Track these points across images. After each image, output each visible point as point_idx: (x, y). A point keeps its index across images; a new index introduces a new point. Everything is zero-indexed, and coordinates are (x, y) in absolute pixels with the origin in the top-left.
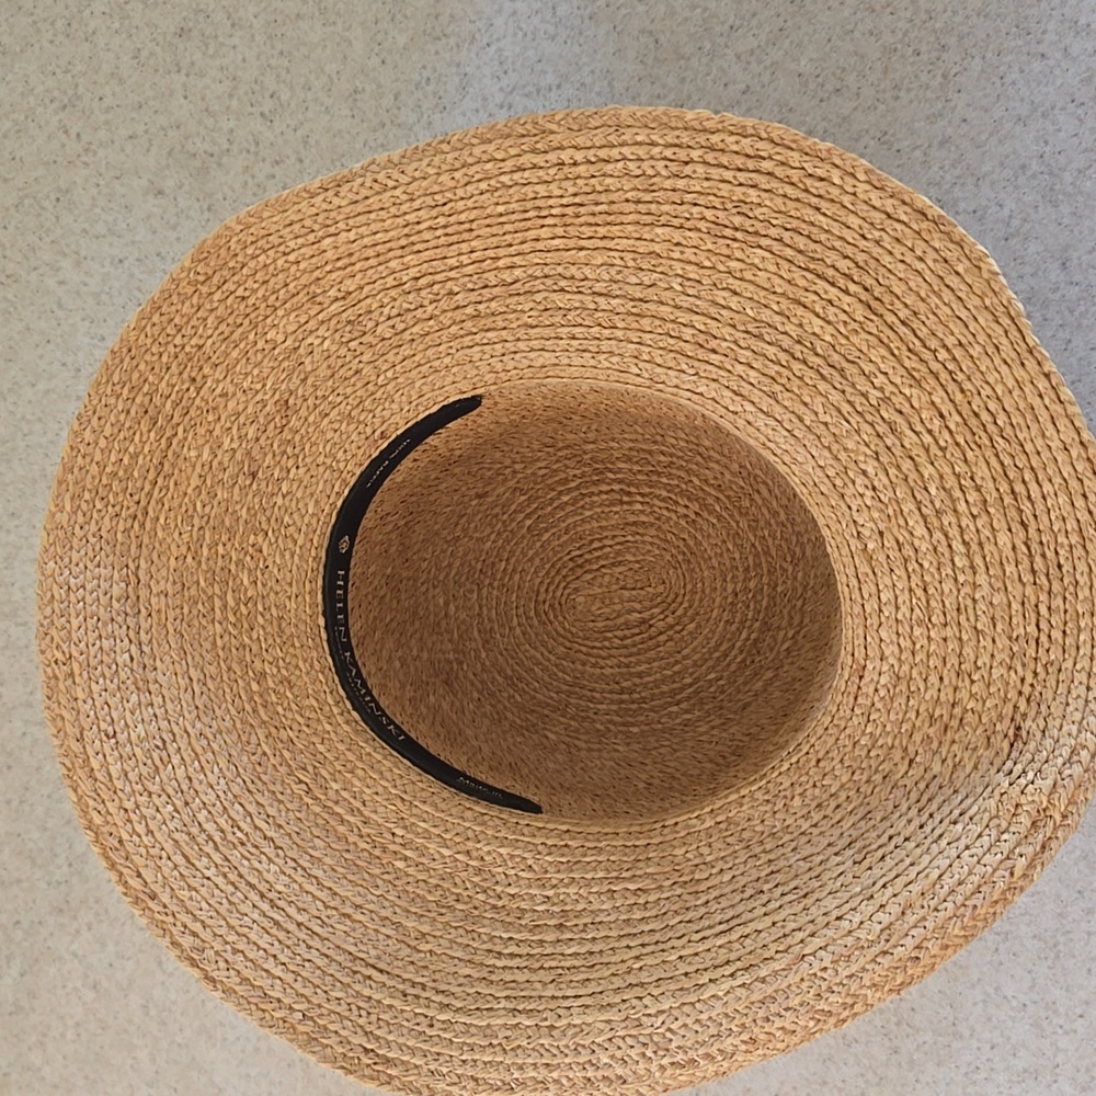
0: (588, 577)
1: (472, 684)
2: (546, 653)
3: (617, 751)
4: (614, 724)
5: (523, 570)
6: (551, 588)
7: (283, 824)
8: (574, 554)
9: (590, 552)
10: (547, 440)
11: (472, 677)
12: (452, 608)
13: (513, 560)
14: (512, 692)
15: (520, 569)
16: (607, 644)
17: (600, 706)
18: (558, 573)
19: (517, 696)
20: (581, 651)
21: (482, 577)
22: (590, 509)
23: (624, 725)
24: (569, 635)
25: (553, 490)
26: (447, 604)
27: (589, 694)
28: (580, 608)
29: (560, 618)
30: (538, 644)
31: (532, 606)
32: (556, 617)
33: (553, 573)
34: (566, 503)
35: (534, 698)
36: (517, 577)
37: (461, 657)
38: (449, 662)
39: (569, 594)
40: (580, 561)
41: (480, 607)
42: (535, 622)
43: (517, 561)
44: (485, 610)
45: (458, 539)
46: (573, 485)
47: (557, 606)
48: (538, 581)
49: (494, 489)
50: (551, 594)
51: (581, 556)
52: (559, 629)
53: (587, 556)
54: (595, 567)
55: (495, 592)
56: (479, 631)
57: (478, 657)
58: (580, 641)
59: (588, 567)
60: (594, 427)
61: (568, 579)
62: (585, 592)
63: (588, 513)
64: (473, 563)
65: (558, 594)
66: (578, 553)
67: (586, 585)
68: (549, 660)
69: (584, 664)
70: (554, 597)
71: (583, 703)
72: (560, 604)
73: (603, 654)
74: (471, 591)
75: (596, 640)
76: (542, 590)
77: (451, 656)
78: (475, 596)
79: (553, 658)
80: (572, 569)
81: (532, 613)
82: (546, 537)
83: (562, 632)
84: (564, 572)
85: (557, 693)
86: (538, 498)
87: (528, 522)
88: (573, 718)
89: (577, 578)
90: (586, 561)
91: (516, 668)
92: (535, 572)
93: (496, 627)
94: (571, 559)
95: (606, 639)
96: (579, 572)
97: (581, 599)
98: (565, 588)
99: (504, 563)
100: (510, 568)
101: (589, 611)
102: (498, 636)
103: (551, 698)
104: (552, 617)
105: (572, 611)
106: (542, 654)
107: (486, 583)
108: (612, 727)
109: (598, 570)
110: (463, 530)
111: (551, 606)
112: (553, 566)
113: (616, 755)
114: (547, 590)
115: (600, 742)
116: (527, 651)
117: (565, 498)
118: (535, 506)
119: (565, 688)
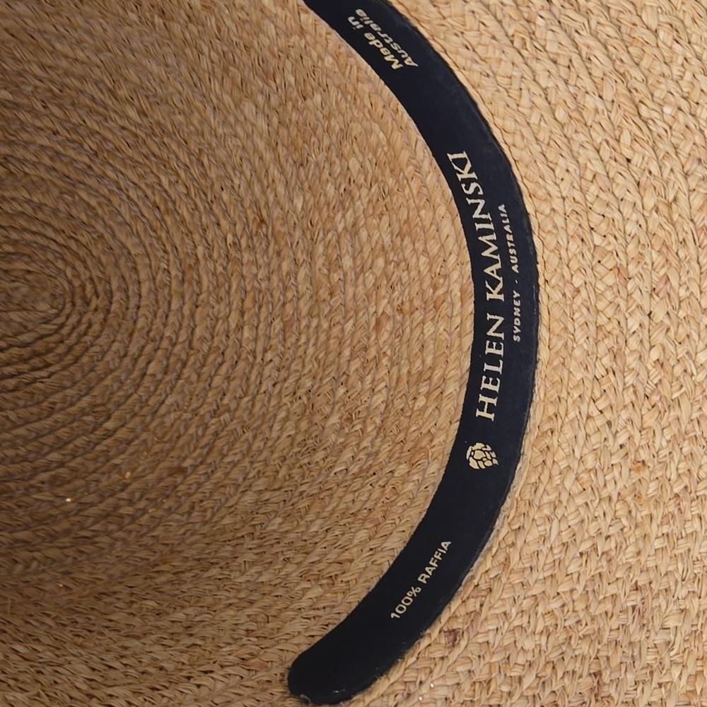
0: (25, 338)
1: (226, 212)
2: (107, 236)
3: (43, 67)
4: (32, 110)
5: (122, 358)
6: (83, 327)
7: (694, 61)
8: (44, 373)
9: (20, 373)
10: (88, 548)
11: (223, 223)
12: (234, 320)
13: (136, 373)
14: (171, 192)
15: (127, 361)
16: (14, 236)
17: (45, 142)
18: (70, 349)
19: (165, 181)
20: (56, 230)
21: (184, 356)
22: (17, 436)
23: (17, 106)
24: (69, 257)
25: (73, 470)
26: (240, 328)
27: (58, 166)
28: (46, 295)
29: (77, 283)
30: (117, 251)
31: (114, 307)
32: (83, 287)
33: (78, 348)
34: (52, 449)
35: (141, 176)
36: (133, 349)
37: (232, 252)
38: (251, 248)
39: (57, 315)
40: (36, 362)
41: (192, 315)
42: (115, 285)
43: (130, 372)
44: (186, 311)
45: (215, 413)
46: (44, 476)
47: (79, 302)
48: (102, 340)
49: (161, 479)
50: (85, 320)
51: (34, 369)
52: (81, 269)
53: (25, 367)
54: (15, 351)
55: (168, 333)
56: (199, 283)
57: (209, 247)
58: (54, 246)
59: (25, 352)
60: (19, 568)
61: (56, 338)
62: (32, 316)
63: (21, 431)
64: (194, 377)
65: (74, 319)
66: (37, 374)
67: (30, 326)
68: (106, 225)
69: (55, 211)
70: (81, 315)
71: (72, 153)
72: (74, 304)
73: (22, 222)
74: (203, 339)
75: (28, 244)
76: (96, 327)
77: (246, 257)
78: (198, 332)
79: (100, 228)
80: (49, 351)
81: (118, 296)
82: (85, 401)
83: (78, 264)
84: (61, 349)
85: (105, 176)
86: (95, 460)
87: (110, 425)
88: (93, 133)
89: (42, 337)
90: (25, 361)
91: (156, 224)
92: (104, 353)
93: (174, 284)
94: (48, 365)
95: (15, 243)
96: (39, 347)
97: (42, 306)
98: (62, 326)
99: (150, 371)
100: (141, 363)
101: (33, 287)
102: (173, 273)
103: (115, 169)
104: (89, 287)
105: (58, 291)
106: (114, 236)
107: (178, 348)
108: (39, 106)
109: (11, 346)
110: (206, 427)
111: (88, 304)
112: (76, 360)
113: (48, 61)
114: (90, 325)
115: (63, 87)
116: (135, 245)
117: (55, 456)
118: (98, 448)
119: (91, 182)
